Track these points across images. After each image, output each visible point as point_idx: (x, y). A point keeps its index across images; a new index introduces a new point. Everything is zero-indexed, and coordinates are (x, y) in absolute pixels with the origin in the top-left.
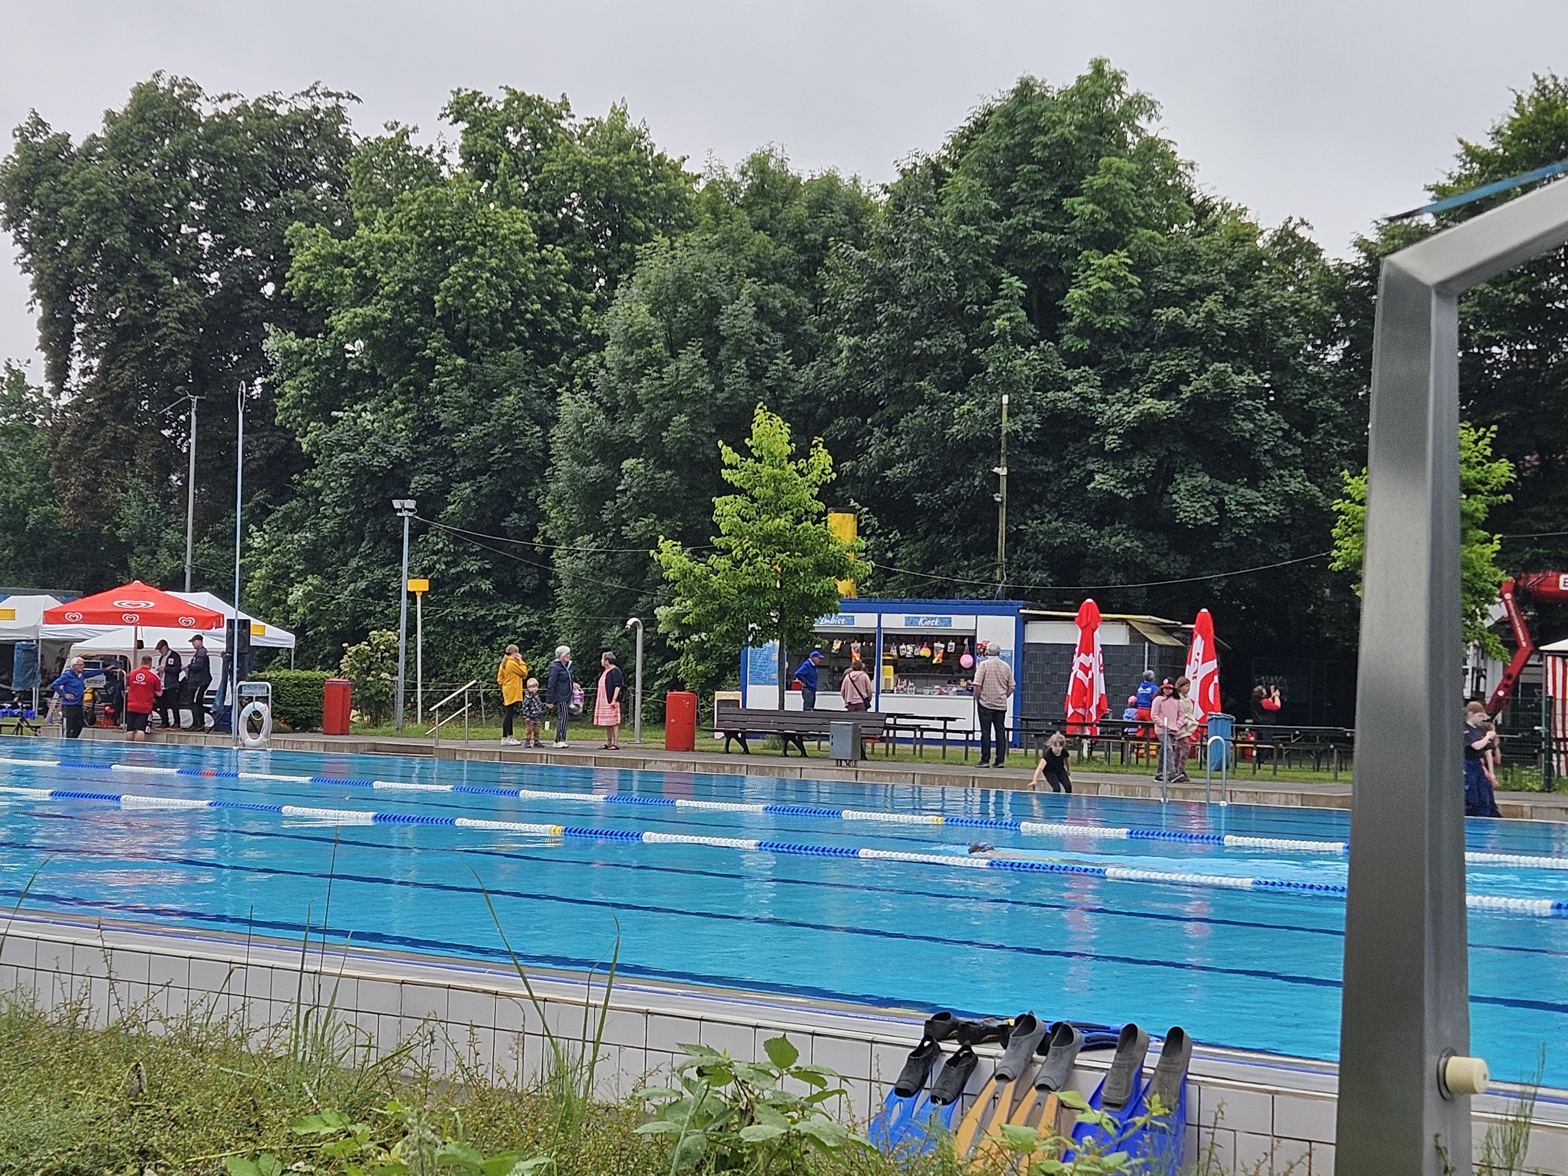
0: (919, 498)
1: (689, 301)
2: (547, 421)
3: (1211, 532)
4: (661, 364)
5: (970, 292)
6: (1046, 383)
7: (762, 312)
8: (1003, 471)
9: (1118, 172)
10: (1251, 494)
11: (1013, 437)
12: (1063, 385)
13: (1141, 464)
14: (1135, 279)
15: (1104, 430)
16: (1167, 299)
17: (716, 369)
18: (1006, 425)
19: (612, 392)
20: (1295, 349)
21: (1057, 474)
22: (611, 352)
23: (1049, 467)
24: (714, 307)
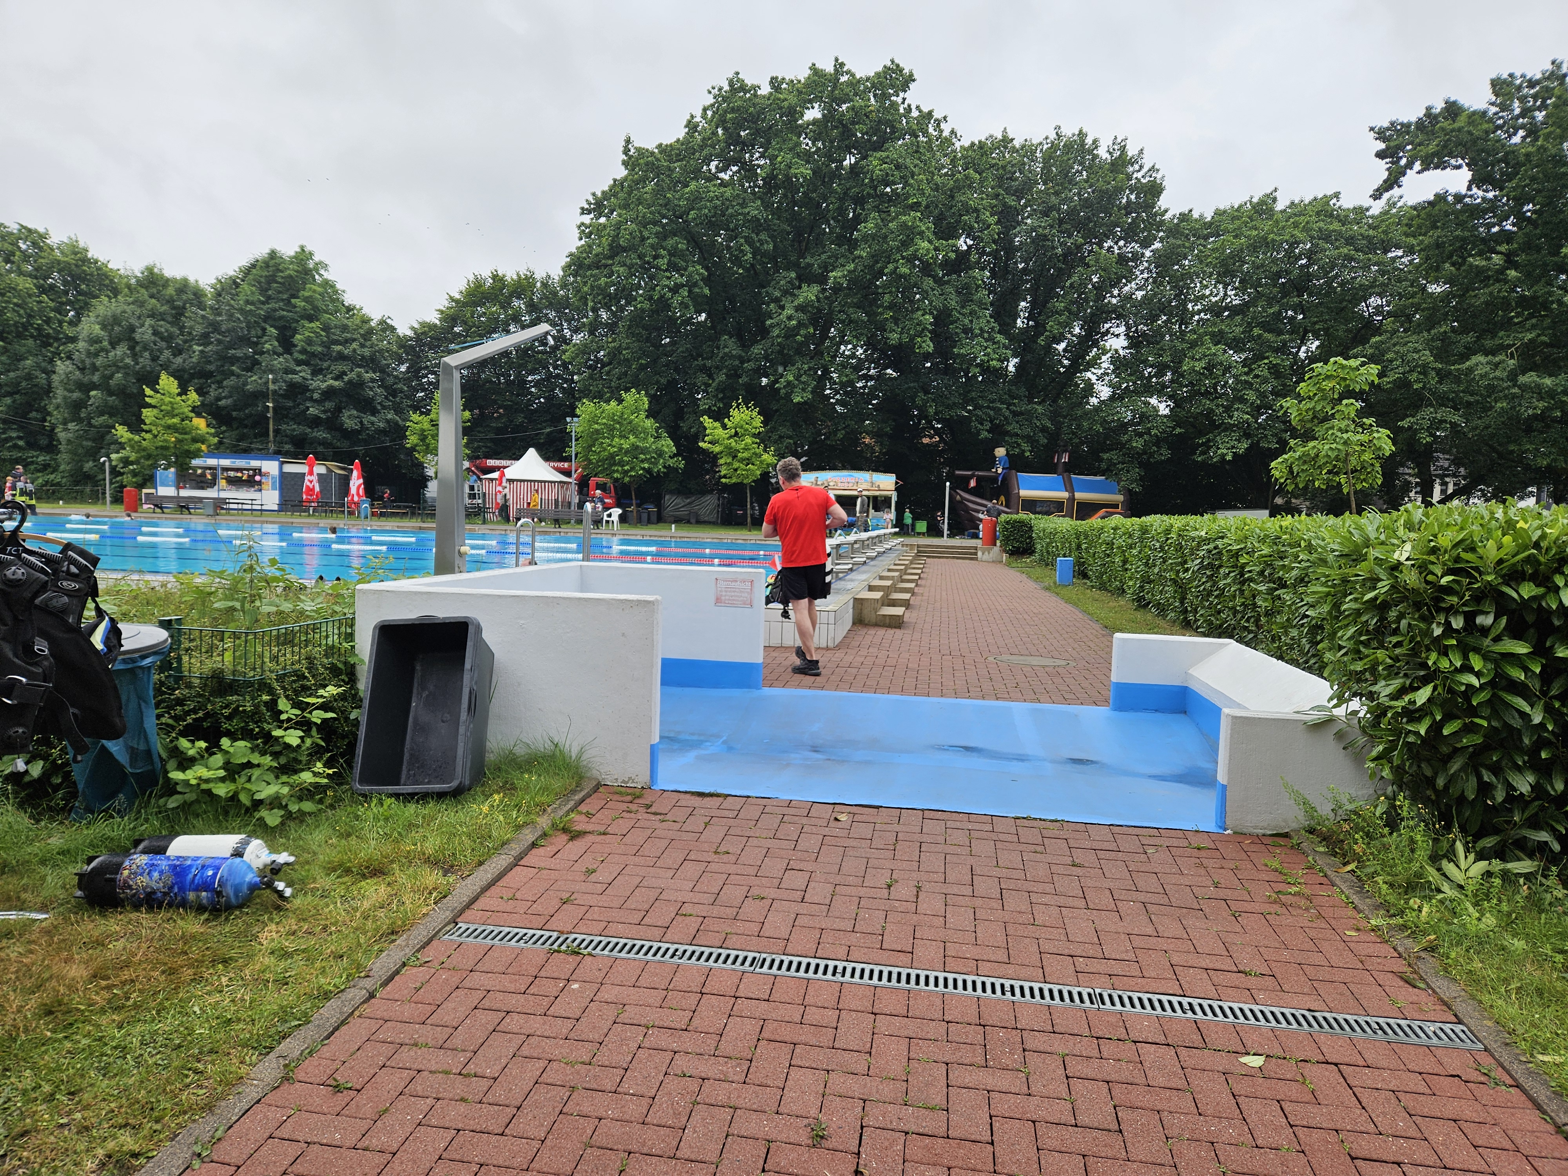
0: (234, 414)
1: (120, 325)
2: (50, 373)
3: (358, 432)
4: (107, 352)
5: (253, 333)
6: (287, 371)
7: (155, 333)
8: (271, 405)
9: (314, 291)
10: (373, 418)
11: (275, 392)
12: (295, 372)
13: (329, 405)
14: (323, 333)
15: (313, 391)
16: (337, 342)
17: (135, 356)
18: (271, 387)
19: (83, 362)
20: (388, 365)
21: (294, 407)
22: (81, 345)
23: (291, 404)
24: (132, 329)
